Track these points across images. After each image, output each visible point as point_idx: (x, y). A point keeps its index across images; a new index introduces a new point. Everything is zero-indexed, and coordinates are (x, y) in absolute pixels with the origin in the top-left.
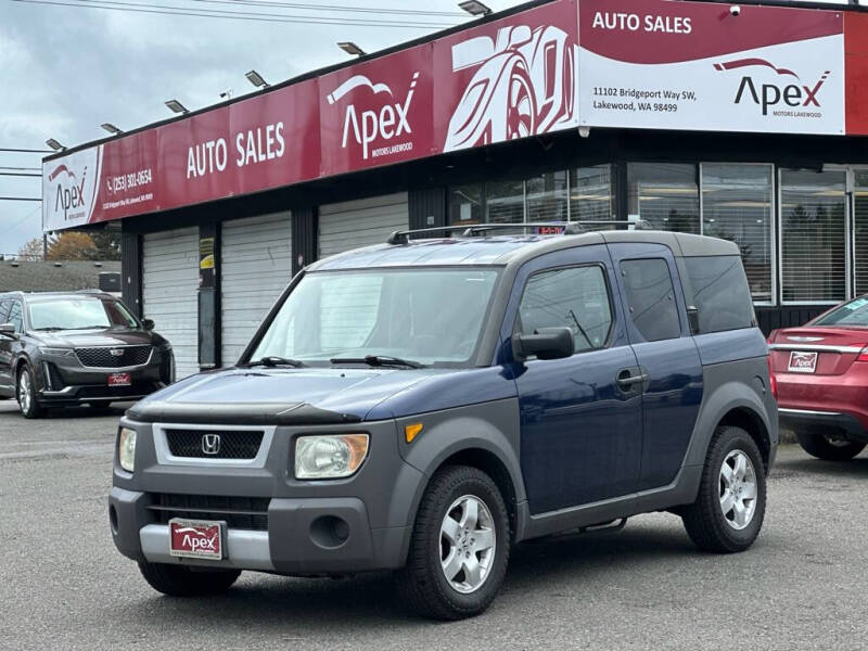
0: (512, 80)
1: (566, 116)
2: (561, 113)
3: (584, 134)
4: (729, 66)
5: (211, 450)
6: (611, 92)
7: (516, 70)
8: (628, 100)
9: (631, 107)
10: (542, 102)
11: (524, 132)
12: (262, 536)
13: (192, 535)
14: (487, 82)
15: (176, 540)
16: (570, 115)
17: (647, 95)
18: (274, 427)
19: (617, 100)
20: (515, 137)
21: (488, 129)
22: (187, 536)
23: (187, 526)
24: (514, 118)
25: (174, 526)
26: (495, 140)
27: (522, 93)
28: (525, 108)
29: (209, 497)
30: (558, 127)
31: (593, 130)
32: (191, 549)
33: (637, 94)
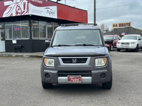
0: (16, 7)
1: (28, 13)
2: (27, 12)
3: (30, 15)
4: (46, 8)
5: (74, 62)
6: (34, 10)
7: (17, 6)
8: (36, 11)
9: (36, 12)
10: (23, 10)
11: (19, 15)
12: (90, 78)
13: (73, 78)
14: (11, 7)
15: (69, 80)
16: (29, 13)
17: (38, 11)
18: (90, 57)
19: (35, 11)
20: (17, 15)
21: (12, 14)
22: (72, 79)
23: (72, 77)
24: (17, 13)
25: (69, 77)
26: (13, 16)
27: (19, 9)
28: (19, 11)
29: (75, 71)
30: (26, 14)
31: (32, 15)
32: (73, 81)
33: (37, 11)
